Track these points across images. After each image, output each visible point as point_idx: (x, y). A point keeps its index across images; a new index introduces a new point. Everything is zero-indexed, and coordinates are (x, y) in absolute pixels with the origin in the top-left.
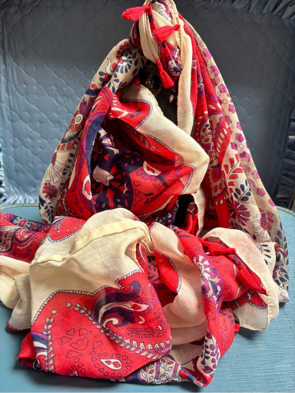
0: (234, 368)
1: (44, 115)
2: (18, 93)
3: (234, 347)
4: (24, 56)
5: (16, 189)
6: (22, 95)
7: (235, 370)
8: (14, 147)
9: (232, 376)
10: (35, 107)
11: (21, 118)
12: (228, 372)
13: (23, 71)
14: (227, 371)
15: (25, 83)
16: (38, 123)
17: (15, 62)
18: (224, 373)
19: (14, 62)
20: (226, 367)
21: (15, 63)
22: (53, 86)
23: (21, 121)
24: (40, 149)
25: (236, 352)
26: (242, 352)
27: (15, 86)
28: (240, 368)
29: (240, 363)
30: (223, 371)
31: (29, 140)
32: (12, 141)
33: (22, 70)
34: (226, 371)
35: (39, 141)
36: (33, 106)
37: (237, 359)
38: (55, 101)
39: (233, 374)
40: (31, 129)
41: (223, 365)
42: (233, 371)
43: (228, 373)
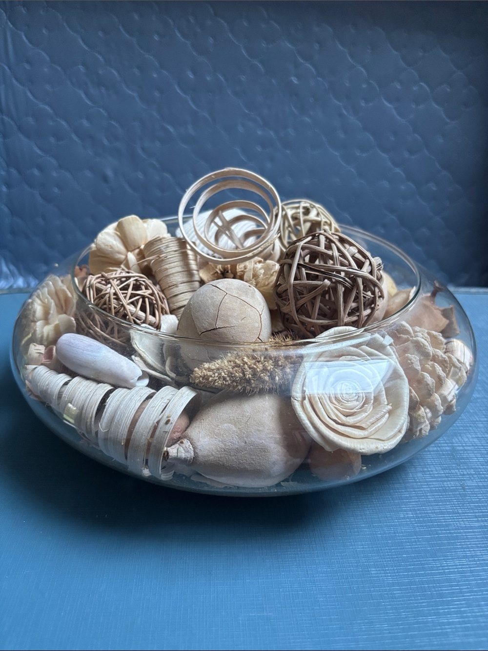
0: (467, 617)
1: (63, 123)
2: (14, 81)
3: (462, 568)
4: (26, 9)
5: (12, 267)
6: (21, 84)
7: (469, 622)
8: (8, 186)
9: (465, 636)
10: (47, 108)
11: (20, 129)
12: (453, 626)
13: (25, 39)
14: (453, 623)
15: (28, 62)
16: (52, 140)
17: (10, 22)
18: (445, 629)
19: (8, 21)
20: (449, 613)
21: (9, 24)
22: (80, 67)
23: (21, 135)
24: (56, 190)
25: (467, 580)
26: (481, 579)
27: (10, 68)
28: (481, 616)
29: (479, 606)
30: (444, 624)
31: (36, 172)
32: (3, 173)
33: (24, 37)
34: (449, 624)
35: (54, 174)
36: (42, 106)
37: (471, 595)
38: (83, 96)
39: (467, 629)
40: (38, 151)
41: (442, 609)
42: (465, 623)
43: (455, 628)
